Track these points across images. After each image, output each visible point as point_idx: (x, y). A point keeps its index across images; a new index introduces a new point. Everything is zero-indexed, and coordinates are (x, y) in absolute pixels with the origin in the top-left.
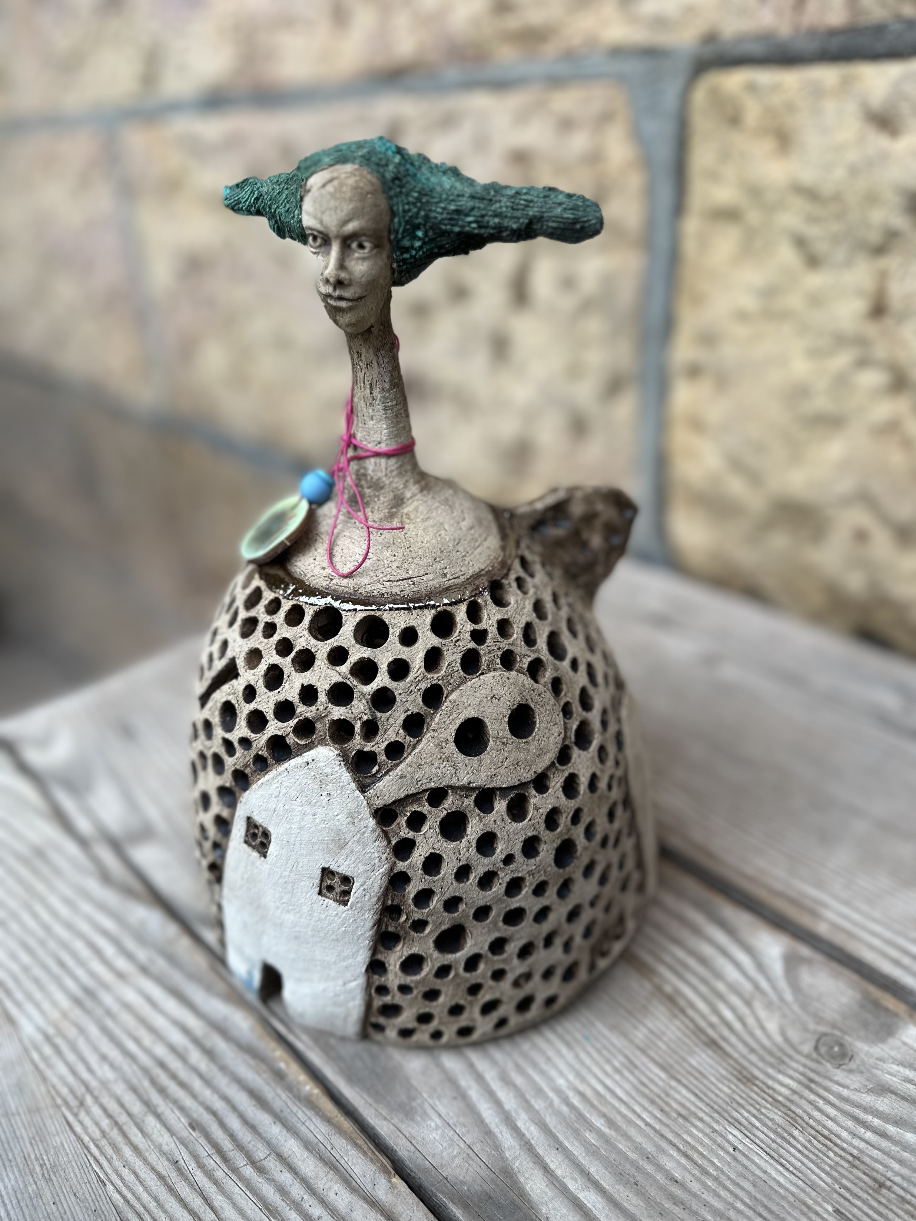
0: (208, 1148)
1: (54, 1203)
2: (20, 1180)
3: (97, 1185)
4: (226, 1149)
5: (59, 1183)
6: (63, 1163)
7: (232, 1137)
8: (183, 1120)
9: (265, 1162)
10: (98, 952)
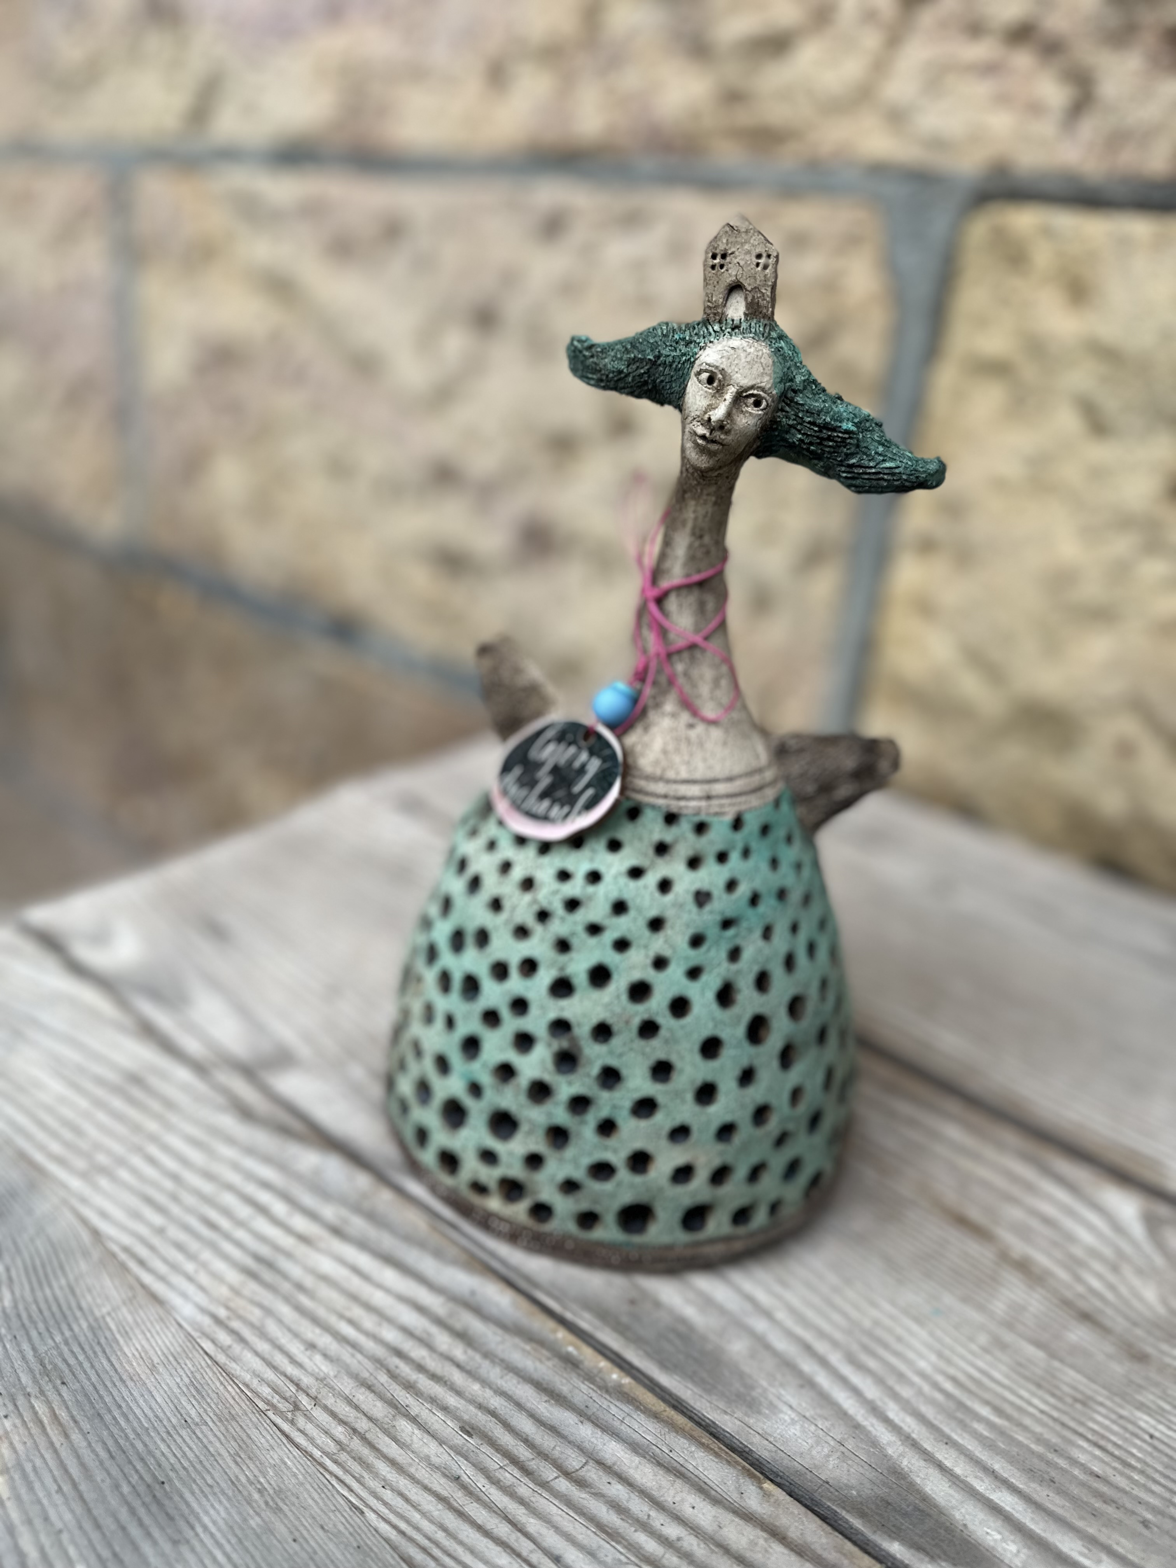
0: (497, 1457)
1: (295, 1540)
2: (233, 1512)
3: (351, 1514)
4: (522, 1458)
5: (294, 1513)
6: (291, 1486)
7: (527, 1442)
8: (449, 1422)
9: (582, 1473)
10: (263, 1210)
